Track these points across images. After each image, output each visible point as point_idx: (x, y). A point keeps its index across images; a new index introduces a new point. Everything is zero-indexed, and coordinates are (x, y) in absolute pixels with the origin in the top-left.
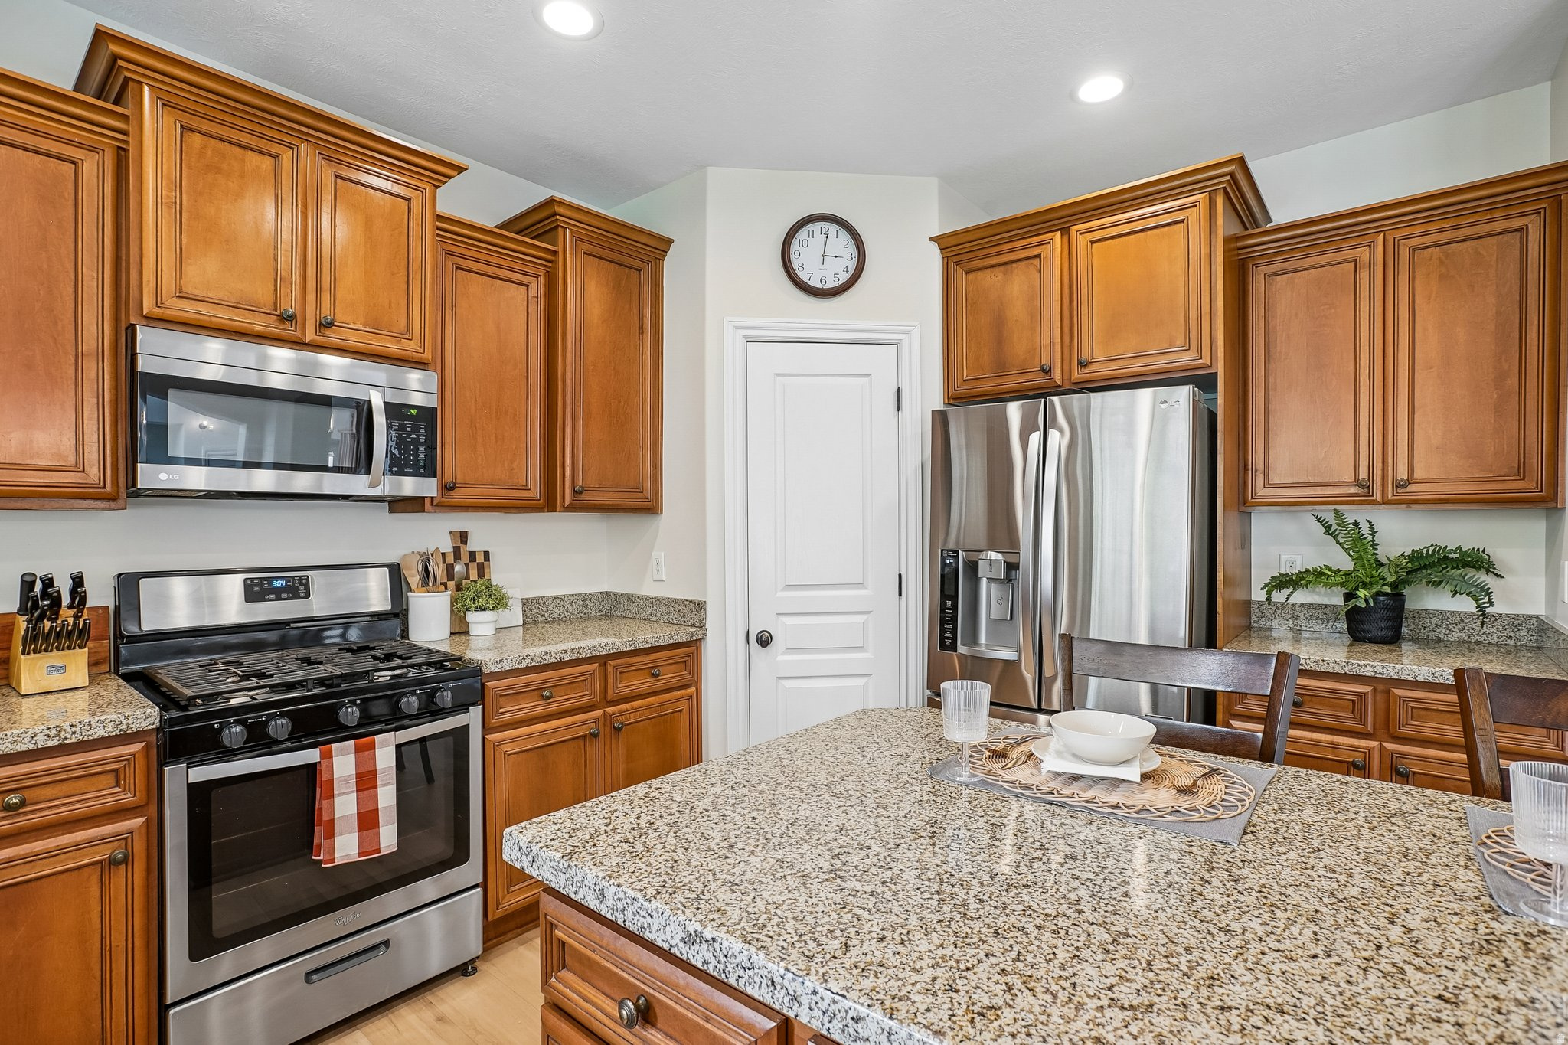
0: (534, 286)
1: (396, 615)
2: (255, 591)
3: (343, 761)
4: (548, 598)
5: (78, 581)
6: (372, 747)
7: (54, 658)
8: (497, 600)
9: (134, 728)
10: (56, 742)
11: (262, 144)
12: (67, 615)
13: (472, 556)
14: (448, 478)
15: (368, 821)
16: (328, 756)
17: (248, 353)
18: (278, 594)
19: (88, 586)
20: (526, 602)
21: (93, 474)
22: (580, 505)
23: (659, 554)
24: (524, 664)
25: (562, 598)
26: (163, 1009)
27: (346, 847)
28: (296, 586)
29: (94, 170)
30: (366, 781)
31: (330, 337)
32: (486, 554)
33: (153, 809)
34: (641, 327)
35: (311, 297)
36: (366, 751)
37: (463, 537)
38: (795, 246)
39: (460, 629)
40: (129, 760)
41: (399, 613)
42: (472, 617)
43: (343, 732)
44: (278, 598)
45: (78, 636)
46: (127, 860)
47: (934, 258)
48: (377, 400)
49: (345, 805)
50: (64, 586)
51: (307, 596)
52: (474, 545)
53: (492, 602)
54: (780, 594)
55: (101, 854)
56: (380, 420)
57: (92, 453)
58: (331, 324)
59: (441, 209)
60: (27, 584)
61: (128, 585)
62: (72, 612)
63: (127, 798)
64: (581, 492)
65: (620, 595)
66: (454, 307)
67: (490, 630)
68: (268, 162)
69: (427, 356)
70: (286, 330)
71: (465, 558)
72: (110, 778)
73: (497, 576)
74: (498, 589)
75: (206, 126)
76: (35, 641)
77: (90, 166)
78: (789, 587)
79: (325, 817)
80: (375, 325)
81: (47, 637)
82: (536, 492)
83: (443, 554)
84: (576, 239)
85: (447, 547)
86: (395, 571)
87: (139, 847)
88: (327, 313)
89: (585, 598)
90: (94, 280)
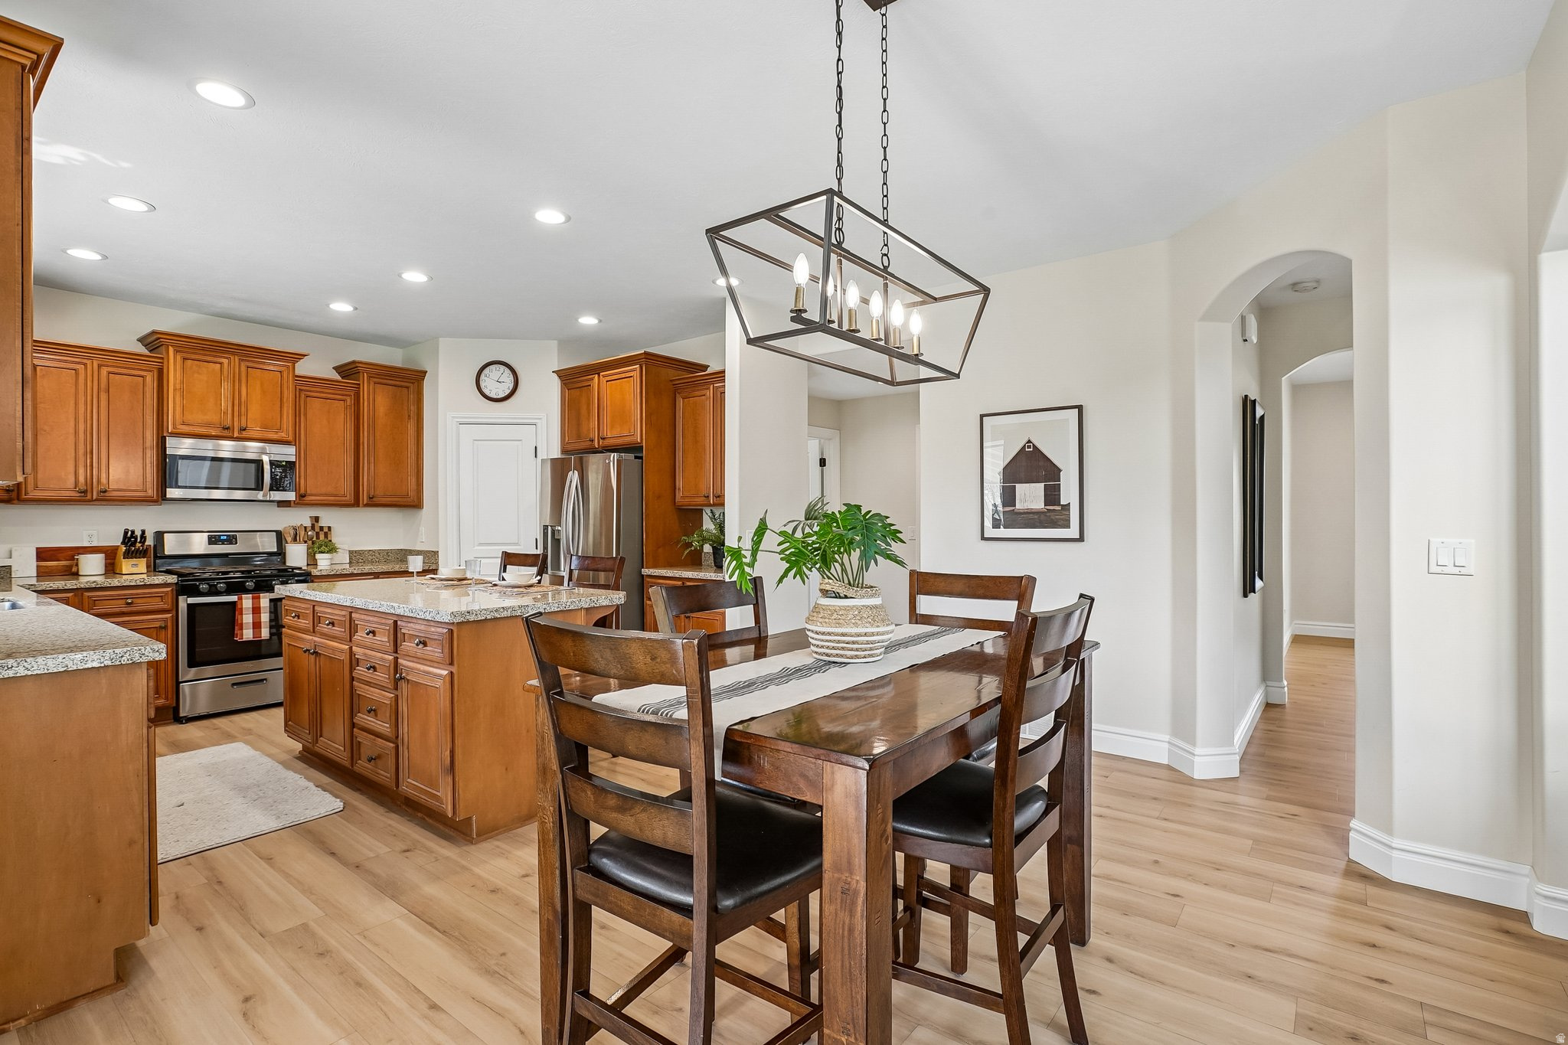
0: (349, 400)
1: (279, 554)
2: (213, 540)
3: (247, 602)
4: (366, 551)
5: (143, 532)
6: (259, 598)
7: (134, 561)
8: (332, 550)
9: (169, 582)
10: (143, 583)
11: (216, 359)
12: (138, 545)
13: (321, 528)
14: (302, 491)
15: (257, 625)
16: (240, 599)
17: (209, 444)
18: (223, 542)
19: (147, 534)
20: (351, 552)
21: (150, 492)
22: (373, 503)
23: (423, 529)
24: (332, 573)
25: (374, 551)
26: (178, 683)
27: (248, 634)
28: (231, 539)
29: (150, 379)
30: (256, 610)
31: (245, 434)
32: (329, 528)
33: (174, 612)
34: (409, 416)
35: (236, 419)
36: (256, 599)
37: (317, 519)
38: (482, 377)
39: (312, 562)
40: (167, 592)
41: (281, 553)
42: (318, 556)
43: (247, 591)
44: (223, 544)
45: (142, 553)
46: (165, 628)
47: (556, 382)
48: (266, 459)
49: (248, 618)
50: (138, 533)
51: (236, 543)
52: (323, 523)
53: (327, 549)
54: (476, 548)
55: (157, 624)
56: (267, 467)
57: (149, 485)
58: (245, 430)
59: (298, 372)
60: (126, 533)
61: (159, 536)
62: (140, 545)
63: (166, 606)
64: (372, 498)
65: (406, 550)
66: (305, 415)
67: (327, 562)
68: (219, 365)
69: (291, 438)
70: (226, 433)
71: (317, 530)
72: (159, 599)
73: (336, 538)
74: (334, 544)
75: (193, 356)
76: (128, 555)
77: (149, 379)
78: (481, 544)
79: (239, 622)
80: (265, 427)
81: (133, 552)
82: (349, 497)
83: (305, 527)
84: (369, 377)
85: (308, 523)
86: (279, 535)
87: (169, 624)
88: (244, 425)
89: (388, 552)
90: (151, 420)
